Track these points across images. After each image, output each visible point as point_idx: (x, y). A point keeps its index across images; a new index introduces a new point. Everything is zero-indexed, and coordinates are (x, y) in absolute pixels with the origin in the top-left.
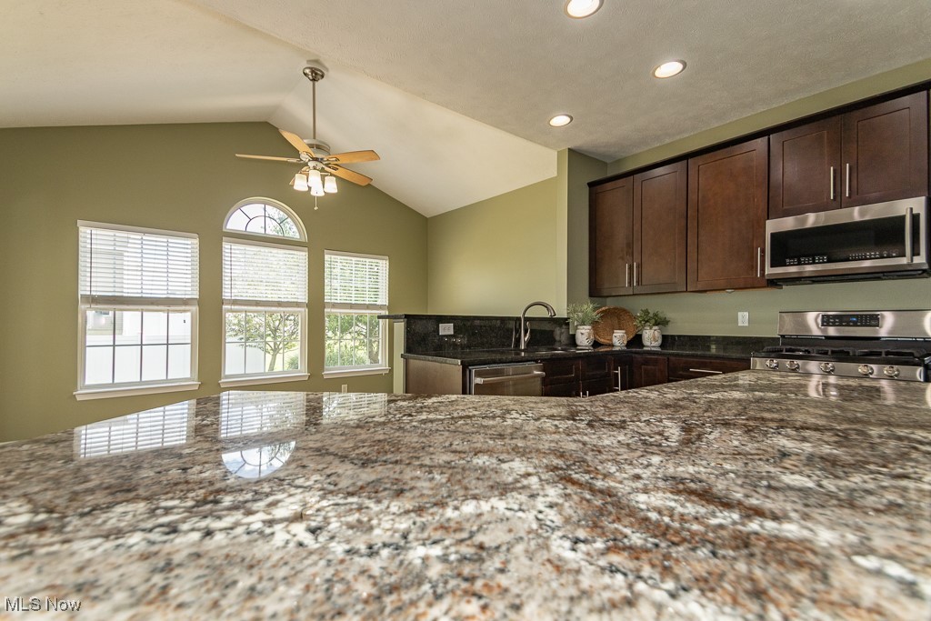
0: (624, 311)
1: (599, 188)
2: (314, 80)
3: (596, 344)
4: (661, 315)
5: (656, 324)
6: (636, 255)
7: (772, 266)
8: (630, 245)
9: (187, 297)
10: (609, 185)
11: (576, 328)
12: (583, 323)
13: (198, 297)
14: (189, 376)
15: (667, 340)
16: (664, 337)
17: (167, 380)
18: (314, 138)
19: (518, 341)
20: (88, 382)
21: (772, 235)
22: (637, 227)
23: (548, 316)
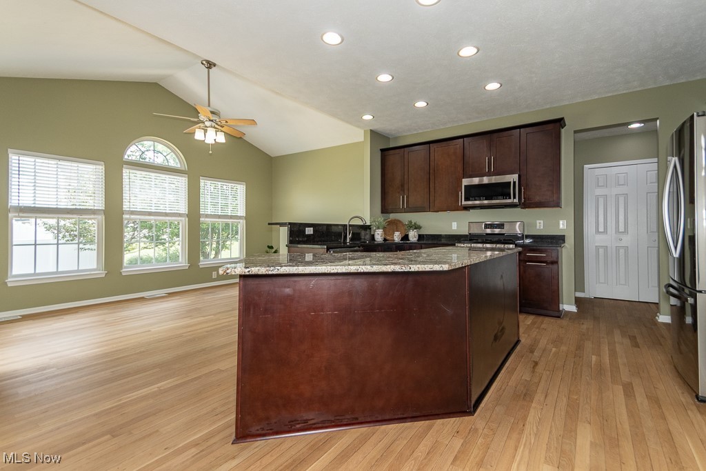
0: (400, 221)
1: (386, 153)
2: (209, 68)
3: (385, 240)
4: (417, 223)
5: (415, 229)
6: (406, 191)
7: (465, 200)
8: (402, 186)
9: (95, 208)
10: (392, 152)
11: (375, 231)
12: (378, 228)
13: (104, 209)
14: (95, 267)
15: (421, 237)
16: (420, 236)
17: (78, 271)
18: (209, 106)
19: (345, 237)
20: (14, 272)
21: (465, 186)
22: (406, 177)
23: (362, 224)
